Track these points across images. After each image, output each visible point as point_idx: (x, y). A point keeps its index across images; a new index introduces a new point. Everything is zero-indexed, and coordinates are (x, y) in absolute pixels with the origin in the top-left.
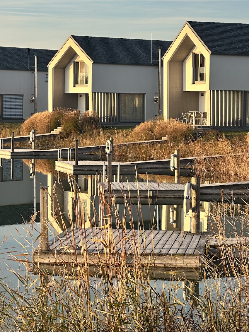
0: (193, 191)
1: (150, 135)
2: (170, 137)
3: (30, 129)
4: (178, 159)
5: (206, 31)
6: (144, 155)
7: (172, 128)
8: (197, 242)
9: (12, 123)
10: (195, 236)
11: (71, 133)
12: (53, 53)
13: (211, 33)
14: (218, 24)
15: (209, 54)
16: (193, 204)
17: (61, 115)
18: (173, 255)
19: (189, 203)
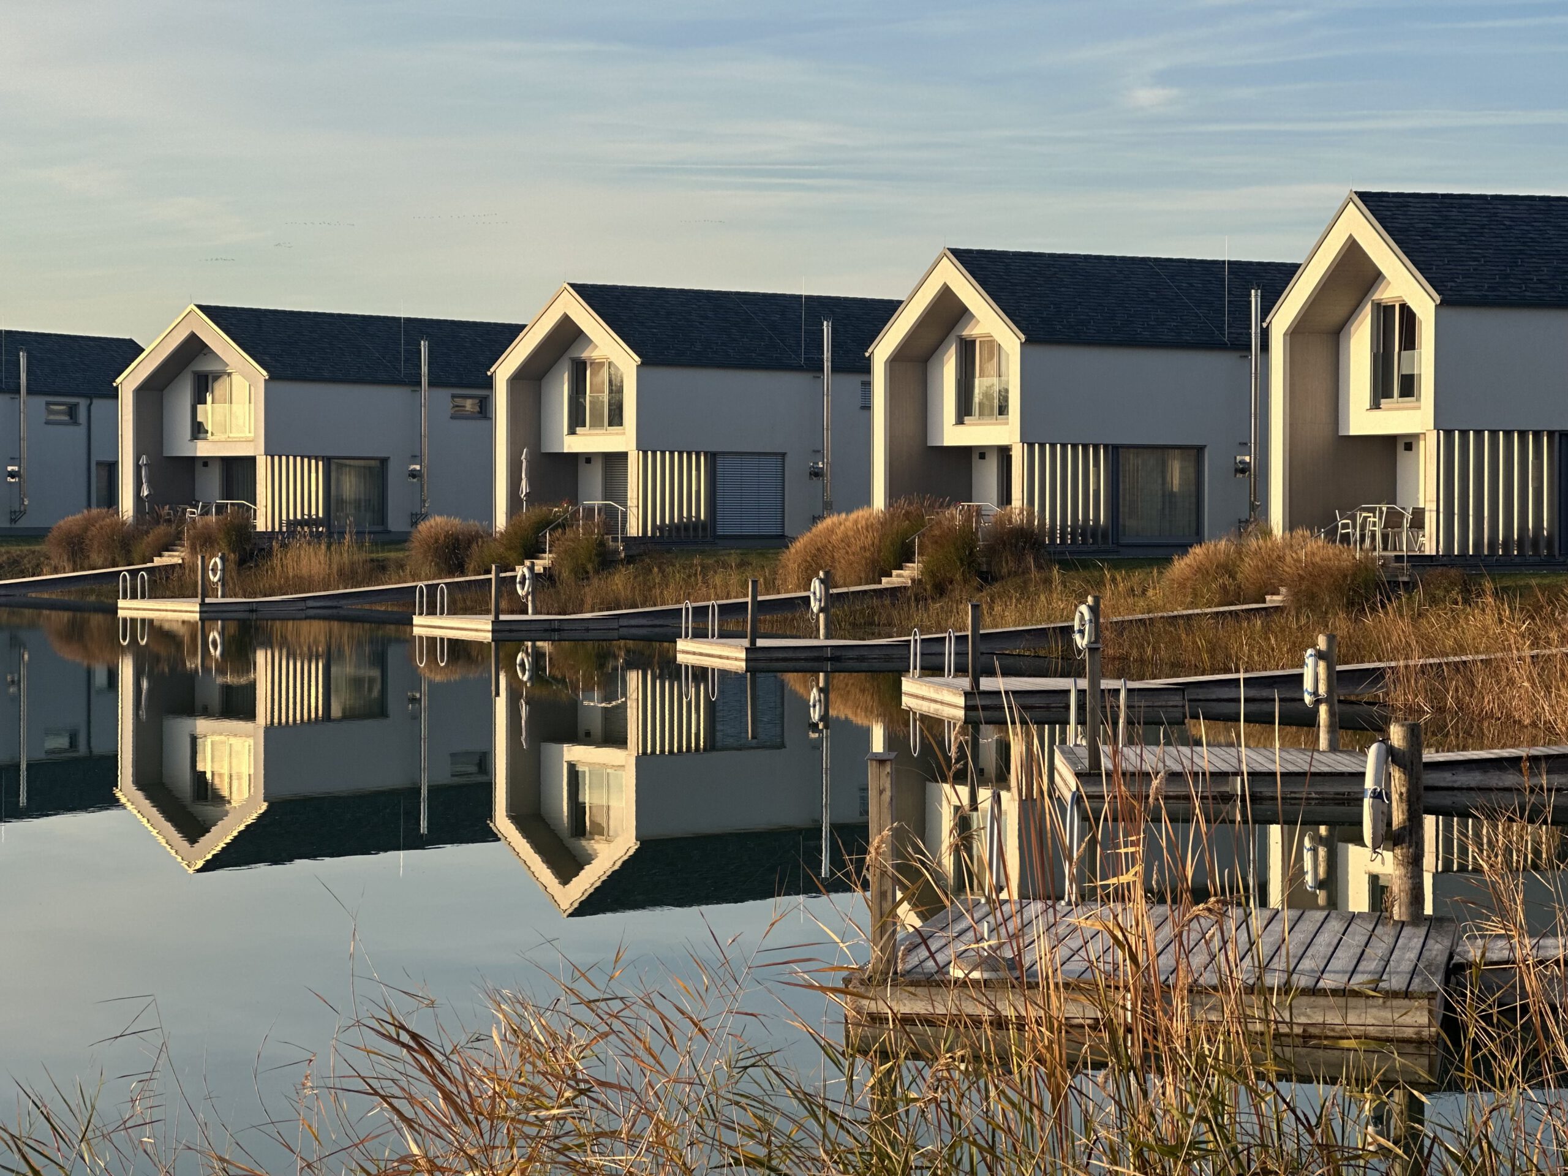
0: (1397, 774)
1: (1224, 588)
2: (1296, 595)
3: (809, 571)
4: (1330, 668)
5: (1422, 225)
6: (1205, 656)
7: (1300, 561)
8: (1416, 952)
9: (745, 551)
10: (1407, 931)
11: (951, 582)
12: (887, 310)
13: (1439, 230)
14: (1464, 201)
15: (1433, 305)
16: (1398, 817)
17: (916, 522)
18: (1335, 992)
19: (1383, 813)
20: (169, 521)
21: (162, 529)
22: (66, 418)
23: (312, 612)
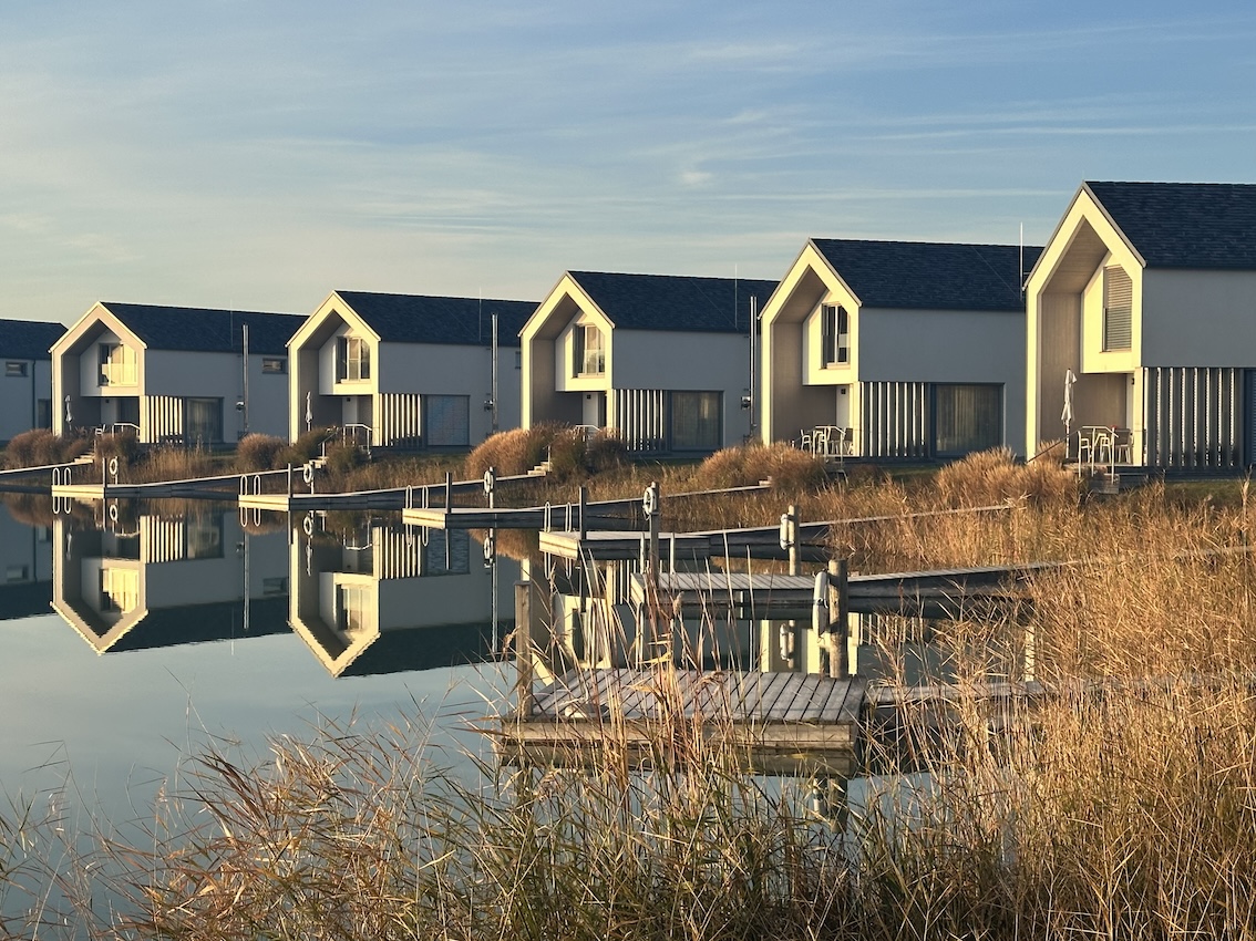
0: (833, 591)
1: (734, 477)
2: (777, 481)
3: (484, 467)
4: (796, 526)
6: (723, 518)
7: (780, 461)
8: (843, 697)
10: (838, 685)
11: (570, 474)
13: (861, 262)
15: (857, 307)
16: (833, 617)
17: (549, 437)
18: (794, 723)
19: (824, 614)
20: (84, 437)
21: (80, 442)
22: (19, 372)
23: (175, 493)
